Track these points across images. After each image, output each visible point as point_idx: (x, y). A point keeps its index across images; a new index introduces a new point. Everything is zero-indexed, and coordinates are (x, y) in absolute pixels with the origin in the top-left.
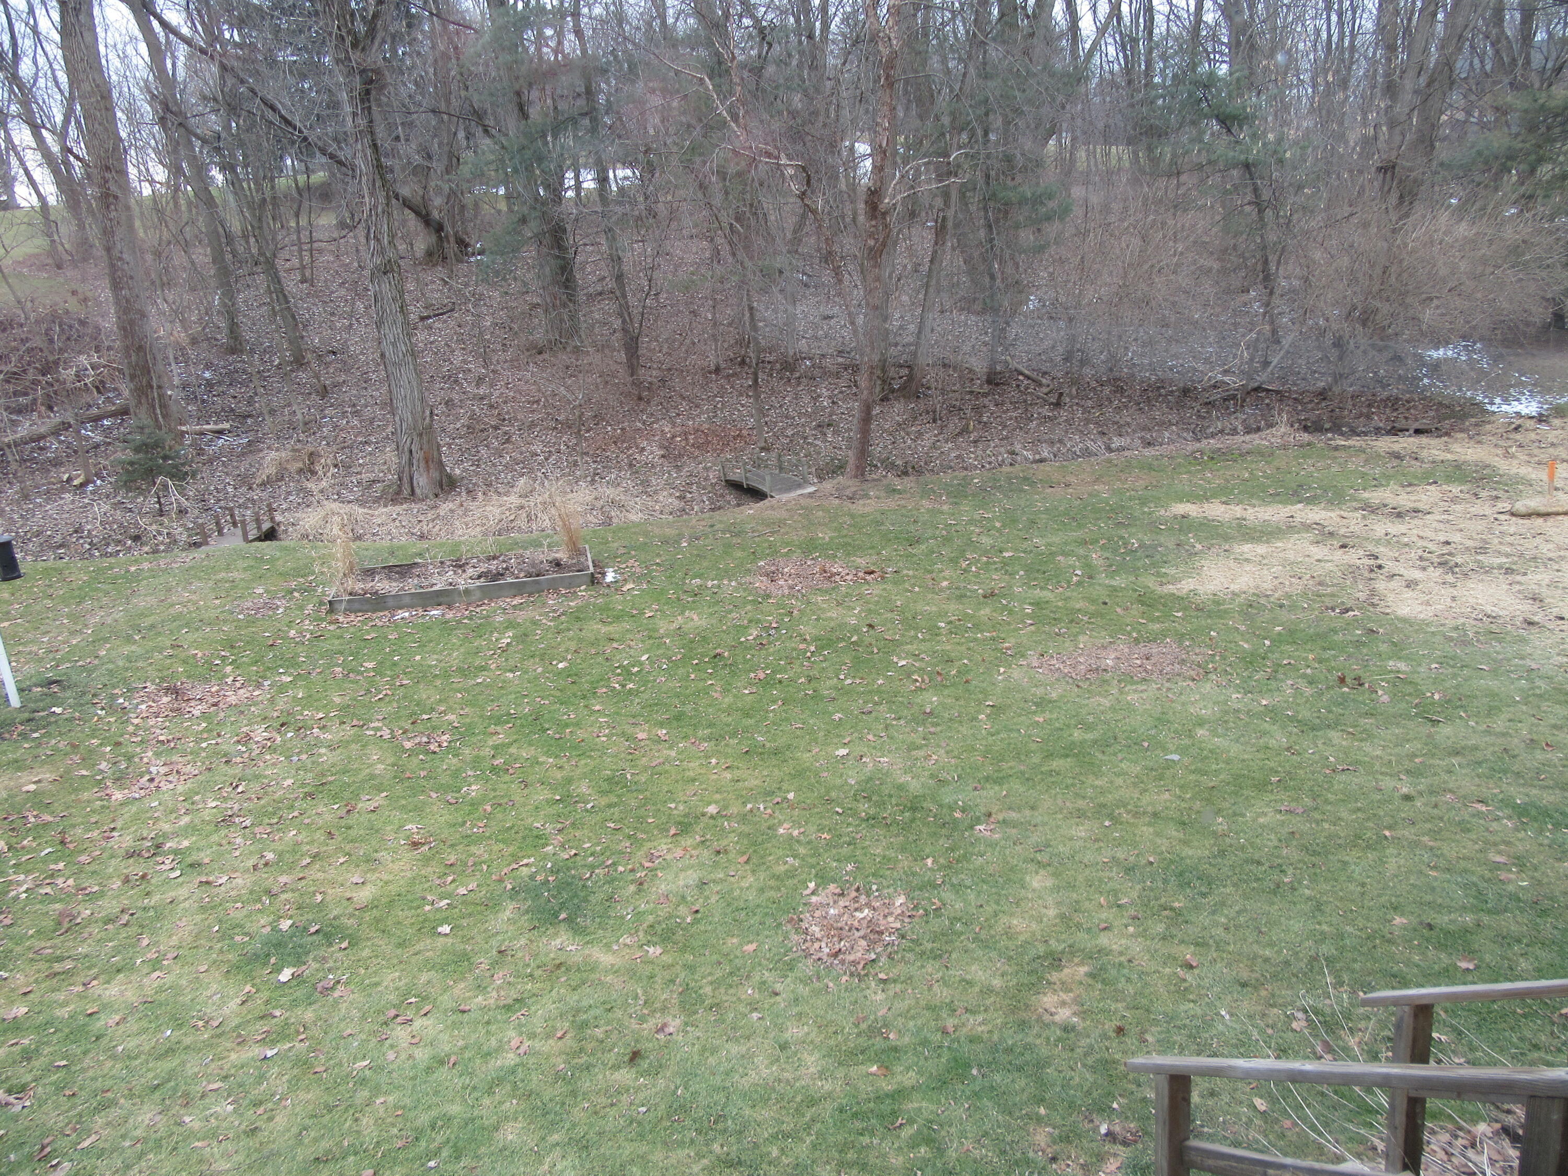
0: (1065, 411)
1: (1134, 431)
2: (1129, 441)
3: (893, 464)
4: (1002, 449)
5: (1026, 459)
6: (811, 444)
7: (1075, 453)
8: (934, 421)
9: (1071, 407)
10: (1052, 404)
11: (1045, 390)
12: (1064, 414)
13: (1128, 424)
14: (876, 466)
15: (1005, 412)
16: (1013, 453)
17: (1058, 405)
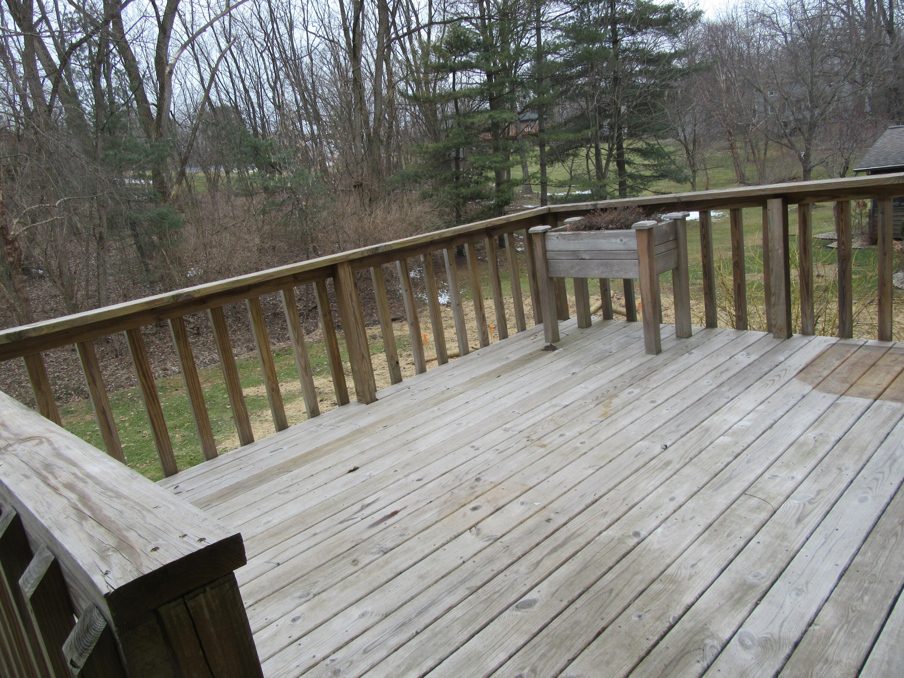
0: (203, 337)
1: (243, 343)
2: (239, 350)
3: (82, 390)
4: (158, 368)
5: (174, 372)
6: (23, 387)
7: (205, 363)
8: (117, 357)
9: (206, 334)
10: (195, 334)
11: (192, 326)
12: (202, 339)
13: (239, 339)
14: (70, 394)
15: (165, 344)
16: (165, 369)
17: (198, 334)
